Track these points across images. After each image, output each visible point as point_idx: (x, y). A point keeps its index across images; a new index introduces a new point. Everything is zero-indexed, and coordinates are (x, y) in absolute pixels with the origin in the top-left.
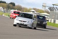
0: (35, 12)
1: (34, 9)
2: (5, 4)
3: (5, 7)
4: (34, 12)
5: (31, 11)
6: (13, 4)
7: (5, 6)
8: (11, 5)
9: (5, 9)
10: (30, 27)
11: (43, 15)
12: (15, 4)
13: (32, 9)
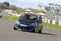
0: (31, 12)
4: (29, 12)
13: (27, 9)
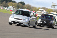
1: (43, 8)
2: (15, 3)
3: (15, 6)
4: (43, 11)
5: (40, 10)
6: (23, 3)
9: (15, 8)
10: (26, 25)
11: (52, 14)
13: (41, 8)
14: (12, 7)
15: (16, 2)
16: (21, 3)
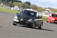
7: (21, 5)
8: (27, 4)
9: (21, 8)
12: (30, 3)
14: (18, 7)
15: (22, 2)
16: (27, 3)
